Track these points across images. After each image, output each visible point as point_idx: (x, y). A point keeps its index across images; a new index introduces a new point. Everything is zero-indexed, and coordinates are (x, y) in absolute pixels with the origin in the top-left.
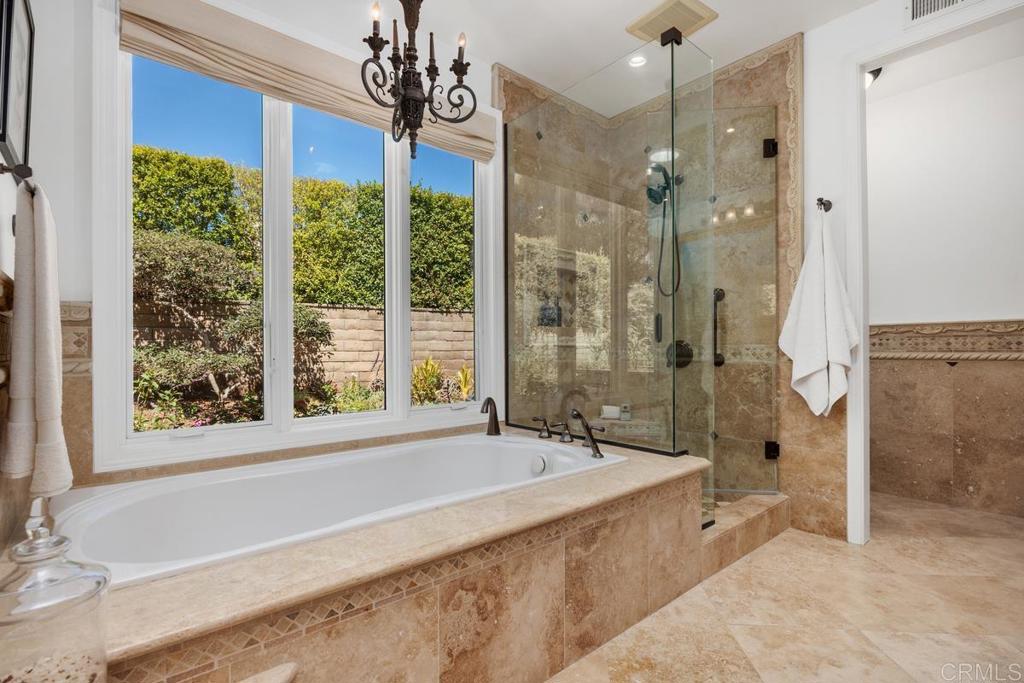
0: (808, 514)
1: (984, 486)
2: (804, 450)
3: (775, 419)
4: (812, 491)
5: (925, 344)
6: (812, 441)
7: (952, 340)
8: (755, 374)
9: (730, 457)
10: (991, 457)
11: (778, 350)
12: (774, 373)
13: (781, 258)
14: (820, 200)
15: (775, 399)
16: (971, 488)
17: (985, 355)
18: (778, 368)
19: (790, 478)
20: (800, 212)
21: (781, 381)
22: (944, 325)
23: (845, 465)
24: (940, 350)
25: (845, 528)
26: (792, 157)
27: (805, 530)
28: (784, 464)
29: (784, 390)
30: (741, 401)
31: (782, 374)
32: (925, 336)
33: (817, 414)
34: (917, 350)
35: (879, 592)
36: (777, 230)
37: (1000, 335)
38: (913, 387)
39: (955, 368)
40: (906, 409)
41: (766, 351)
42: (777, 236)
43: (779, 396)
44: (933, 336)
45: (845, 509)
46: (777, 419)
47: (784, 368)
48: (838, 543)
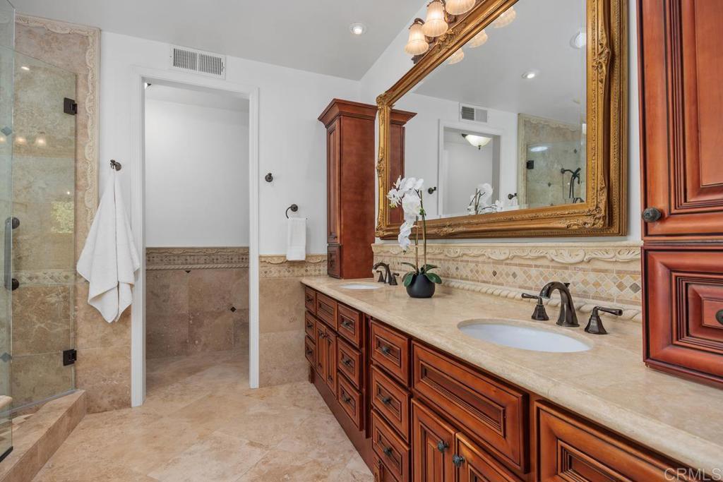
0: (102, 398)
1: (203, 340)
2: (98, 350)
3: (74, 331)
4: (105, 380)
5: (174, 260)
6: (105, 342)
7: (188, 258)
8: (53, 295)
9: (25, 373)
10: (206, 322)
11: (76, 273)
12: (72, 292)
13: (79, 198)
14: (113, 163)
15: (72, 313)
16: (197, 342)
17: (203, 266)
18: (75, 288)
19: (86, 375)
20: (96, 166)
21: (78, 298)
22: (184, 249)
23: (129, 354)
24: (182, 264)
25: (130, 398)
26: (90, 121)
27: (99, 412)
28: (81, 364)
29: (81, 305)
30: (38, 320)
31: (79, 293)
32: (174, 255)
33: (110, 322)
34: (170, 264)
35: (155, 437)
36: (76, 175)
37: (210, 255)
38: (167, 287)
39: (189, 274)
40: (164, 301)
41: (64, 274)
42: (76, 180)
43: (76, 310)
44: (178, 256)
45: (130, 386)
46: (75, 330)
47: (81, 288)
48: (125, 411)
